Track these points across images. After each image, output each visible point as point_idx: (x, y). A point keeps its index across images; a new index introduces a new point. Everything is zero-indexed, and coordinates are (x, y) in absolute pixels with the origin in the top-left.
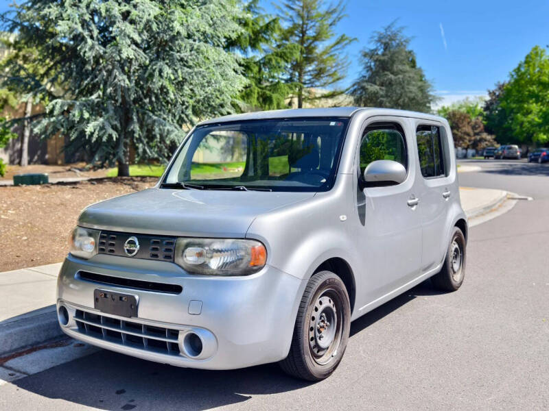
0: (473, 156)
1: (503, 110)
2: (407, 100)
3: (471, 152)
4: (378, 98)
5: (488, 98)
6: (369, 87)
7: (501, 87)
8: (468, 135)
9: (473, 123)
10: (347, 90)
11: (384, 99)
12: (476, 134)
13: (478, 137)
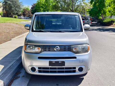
0: (28, 18)
1: (36, 9)
2: (17, 6)
3: (28, 17)
4: (10, 5)
5: (32, 6)
6: (8, 2)
7: (34, 4)
8: (28, 14)
9: (28, 11)
10: (2, 2)
11: (12, 5)
12: (29, 14)
13: (29, 15)
